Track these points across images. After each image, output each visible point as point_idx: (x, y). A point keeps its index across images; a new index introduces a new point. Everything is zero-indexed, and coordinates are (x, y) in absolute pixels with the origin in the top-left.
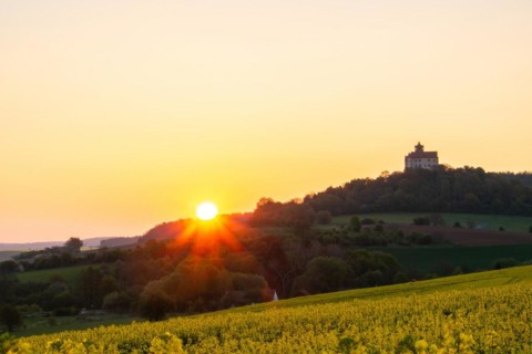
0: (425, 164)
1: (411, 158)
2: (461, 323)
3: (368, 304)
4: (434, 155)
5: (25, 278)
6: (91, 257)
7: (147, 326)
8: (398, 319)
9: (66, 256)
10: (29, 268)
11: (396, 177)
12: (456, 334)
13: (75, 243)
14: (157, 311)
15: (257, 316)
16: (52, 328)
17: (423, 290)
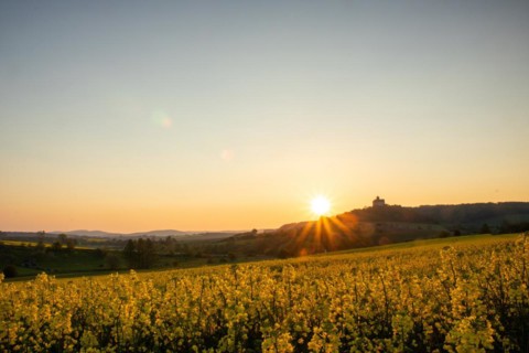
0: (380, 204)
1: (375, 202)
2: (393, 262)
3: (359, 254)
4: (383, 201)
5: (237, 243)
6: (260, 235)
7: (280, 261)
8: (370, 260)
9: (252, 235)
10: (239, 239)
11: (370, 208)
12: (393, 267)
13: (255, 231)
14: (283, 255)
15: (319, 258)
16: (246, 260)
17: (379, 250)
